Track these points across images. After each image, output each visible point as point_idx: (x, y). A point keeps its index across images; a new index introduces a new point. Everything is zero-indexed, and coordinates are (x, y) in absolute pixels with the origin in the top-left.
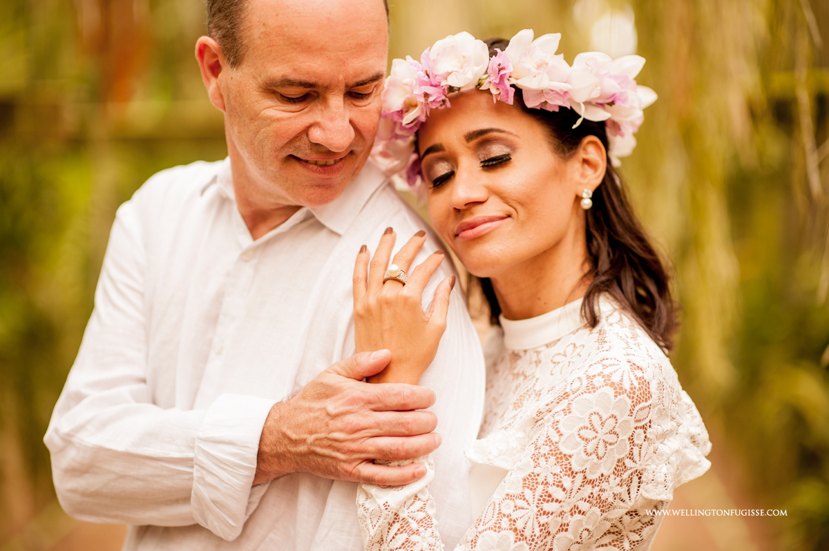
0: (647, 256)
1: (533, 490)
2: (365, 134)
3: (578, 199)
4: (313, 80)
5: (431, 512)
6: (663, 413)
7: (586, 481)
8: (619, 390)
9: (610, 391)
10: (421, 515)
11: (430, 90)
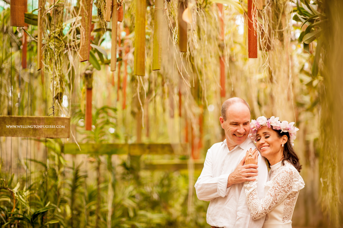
0: (295, 155)
1: (274, 189)
2: (247, 131)
3: (281, 145)
4: (237, 122)
5: (256, 192)
6: (295, 177)
7: (282, 187)
8: (287, 172)
9: (286, 173)
10: (255, 193)
11: (257, 125)
